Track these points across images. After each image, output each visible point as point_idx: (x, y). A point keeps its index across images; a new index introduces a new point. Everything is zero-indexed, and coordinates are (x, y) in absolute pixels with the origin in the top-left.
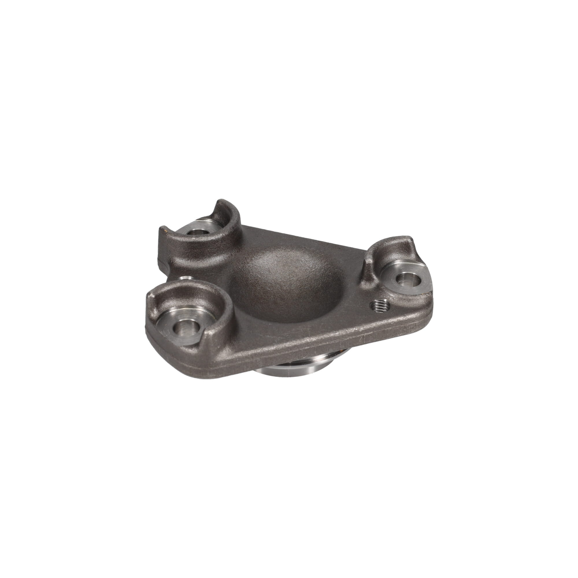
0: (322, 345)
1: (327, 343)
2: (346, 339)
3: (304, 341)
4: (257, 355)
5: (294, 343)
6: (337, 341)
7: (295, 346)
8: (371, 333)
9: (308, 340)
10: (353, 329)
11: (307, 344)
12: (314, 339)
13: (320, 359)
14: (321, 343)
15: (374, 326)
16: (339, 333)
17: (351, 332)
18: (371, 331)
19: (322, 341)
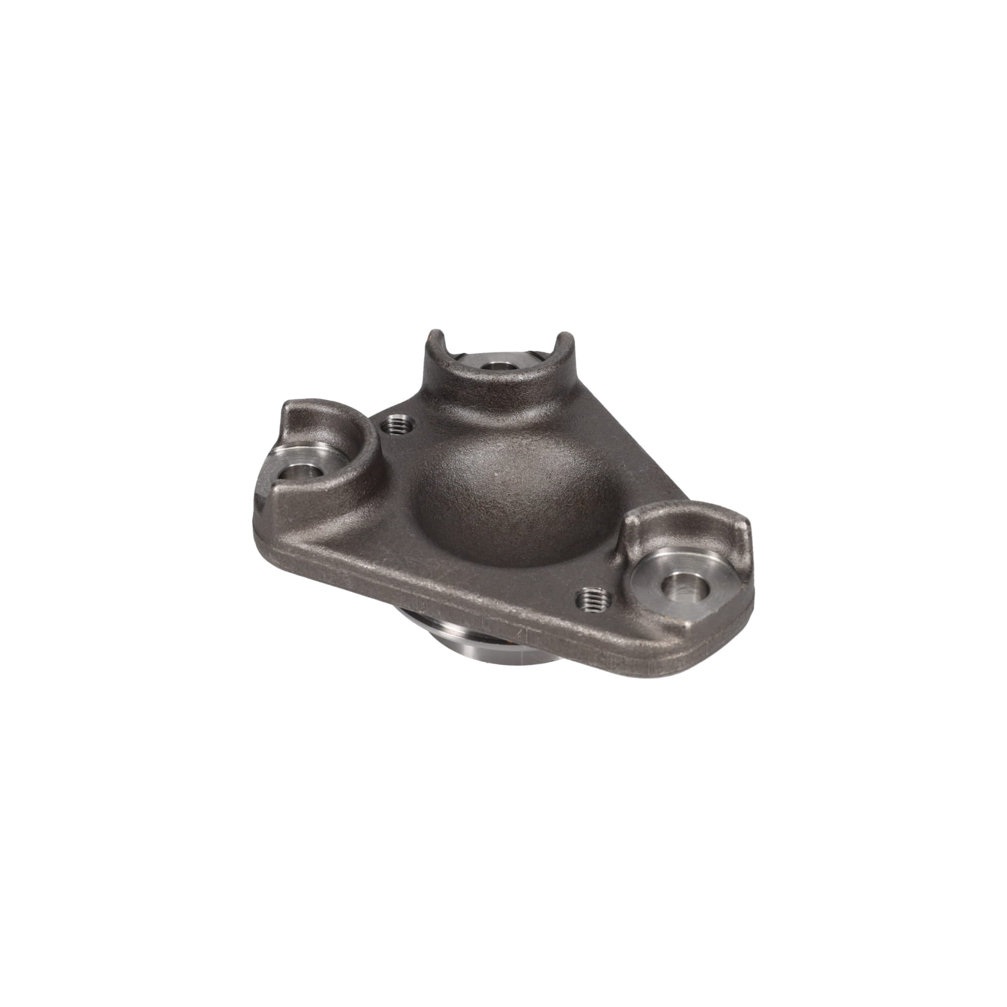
0: (450, 605)
1: (460, 608)
2: (493, 619)
3: (422, 583)
4: (343, 565)
5: (405, 577)
6: (477, 613)
7: (405, 584)
8: (538, 631)
9: (429, 584)
10: (509, 607)
11: (425, 590)
12: (439, 588)
13: (454, 631)
14: (449, 601)
15: (545, 622)
16: (483, 602)
17: (503, 609)
18: (539, 629)
19: (450, 598)
